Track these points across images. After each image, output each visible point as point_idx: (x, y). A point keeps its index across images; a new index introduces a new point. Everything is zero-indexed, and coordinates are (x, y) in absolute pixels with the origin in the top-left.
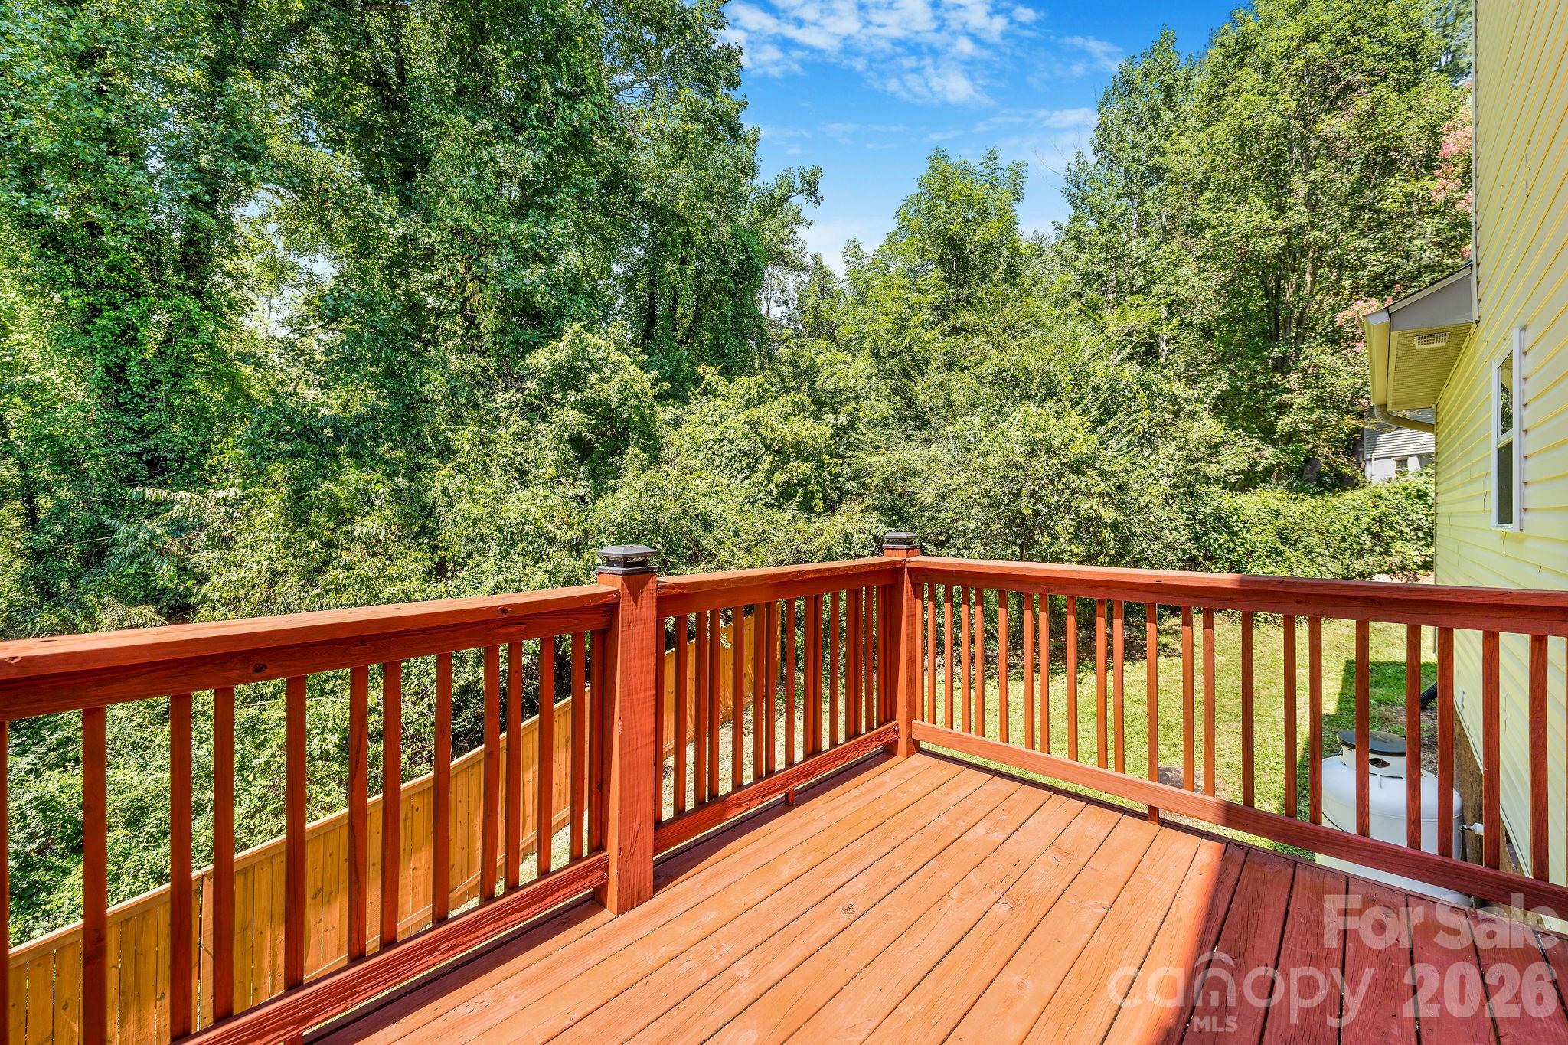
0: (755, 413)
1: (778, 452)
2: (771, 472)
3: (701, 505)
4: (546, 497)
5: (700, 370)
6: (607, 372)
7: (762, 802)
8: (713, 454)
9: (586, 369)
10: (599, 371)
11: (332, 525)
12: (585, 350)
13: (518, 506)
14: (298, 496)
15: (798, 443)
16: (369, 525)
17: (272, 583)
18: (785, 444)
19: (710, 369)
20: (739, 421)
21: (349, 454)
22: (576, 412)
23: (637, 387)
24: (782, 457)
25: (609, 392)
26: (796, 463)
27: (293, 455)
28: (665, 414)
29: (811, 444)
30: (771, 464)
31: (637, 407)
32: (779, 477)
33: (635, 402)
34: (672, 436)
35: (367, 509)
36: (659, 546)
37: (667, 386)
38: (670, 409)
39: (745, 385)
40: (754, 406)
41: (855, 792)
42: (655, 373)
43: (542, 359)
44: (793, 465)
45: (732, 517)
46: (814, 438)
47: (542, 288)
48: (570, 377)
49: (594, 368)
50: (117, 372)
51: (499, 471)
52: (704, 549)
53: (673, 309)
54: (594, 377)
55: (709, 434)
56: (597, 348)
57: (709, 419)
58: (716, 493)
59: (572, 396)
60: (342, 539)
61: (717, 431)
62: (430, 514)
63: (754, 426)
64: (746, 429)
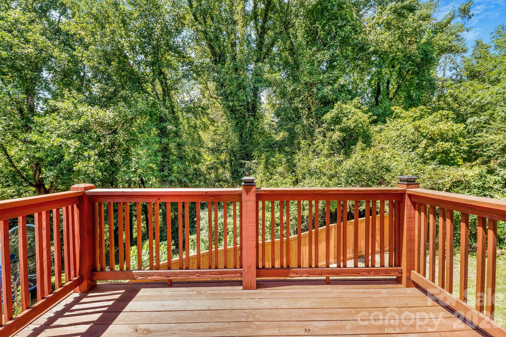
0: (417, 123)
1: (431, 139)
2: (426, 148)
3: (385, 163)
4: (324, 161)
5: (393, 108)
6: (350, 117)
7: (309, 276)
8: (395, 142)
9: (342, 117)
10: (347, 116)
11: (272, 169)
12: (342, 110)
13: (315, 163)
14: (267, 162)
15: (442, 133)
16: (280, 169)
17: (261, 183)
18: (434, 135)
19: (398, 107)
20: (410, 128)
21: (278, 151)
22: (338, 132)
23: (361, 120)
24: (433, 140)
25: (351, 124)
26: (441, 143)
27: (267, 151)
28: (375, 128)
29: (451, 133)
30: (426, 144)
31: (361, 127)
32: (431, 149)
33: (360, 125)
34: (378, 137)
35: (280, 165)
36: (365, 178)
37: (375, 117)
38: (378, 126)
39: (415, 112)
40: (418, 119)
41: (361, 290)
42: (370, 114)
43: (328, 116)
44: (440, 143)
45: (401, 167)
46: (453, 130)
47: (331, 93)
48: (337, 120)
49: (345, 116)
50: (241, 136)
51: (311, 153)
52: (385, 180)
53: (388, 87)
54: (345, 119)
55: (394, 134)
56: (347, 108)
57: (395, 128)
58: (394, 158)
59: (337, 127)
60: (274, 173)
61: (398, 133)
62: (295, 166)
63: (417, 129)
64: (413, 130)
